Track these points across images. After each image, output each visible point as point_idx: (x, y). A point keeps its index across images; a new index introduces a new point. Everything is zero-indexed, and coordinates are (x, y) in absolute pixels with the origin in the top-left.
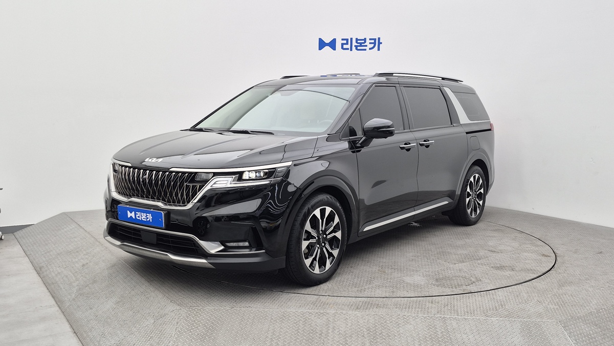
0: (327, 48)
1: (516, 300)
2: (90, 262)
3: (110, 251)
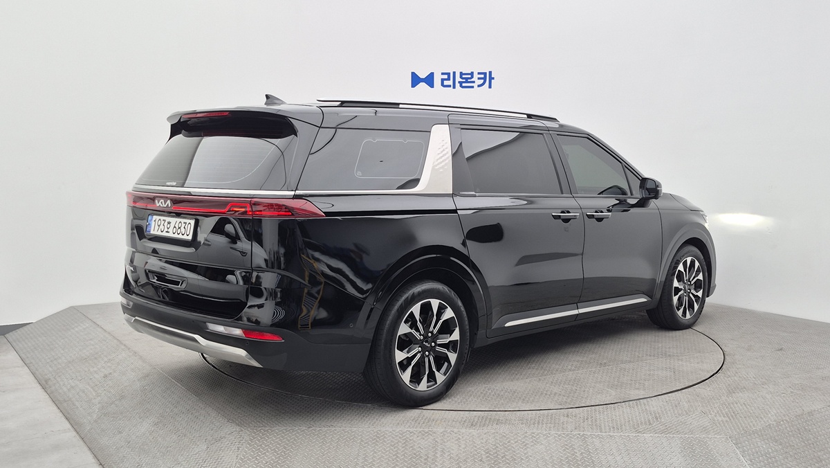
0: (422, 85)
2: (114, 372)
3: (141, 357)
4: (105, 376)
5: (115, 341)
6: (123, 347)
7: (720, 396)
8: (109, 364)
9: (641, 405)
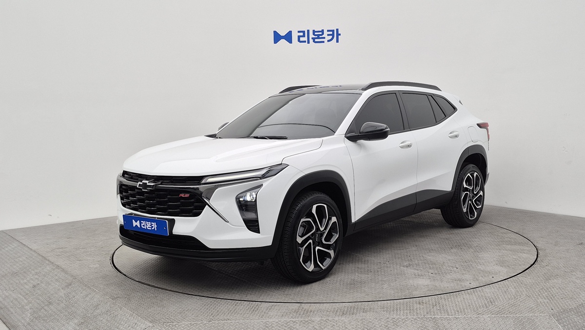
0: (283, 41)
1: (504, 296)
2: (42, 282)
3: (63, 270)
4: (34, 286)
5: (40, 257)
6: (47, 262)
7: (539, 283)
8: (36, 277)
9: (477, 292)
